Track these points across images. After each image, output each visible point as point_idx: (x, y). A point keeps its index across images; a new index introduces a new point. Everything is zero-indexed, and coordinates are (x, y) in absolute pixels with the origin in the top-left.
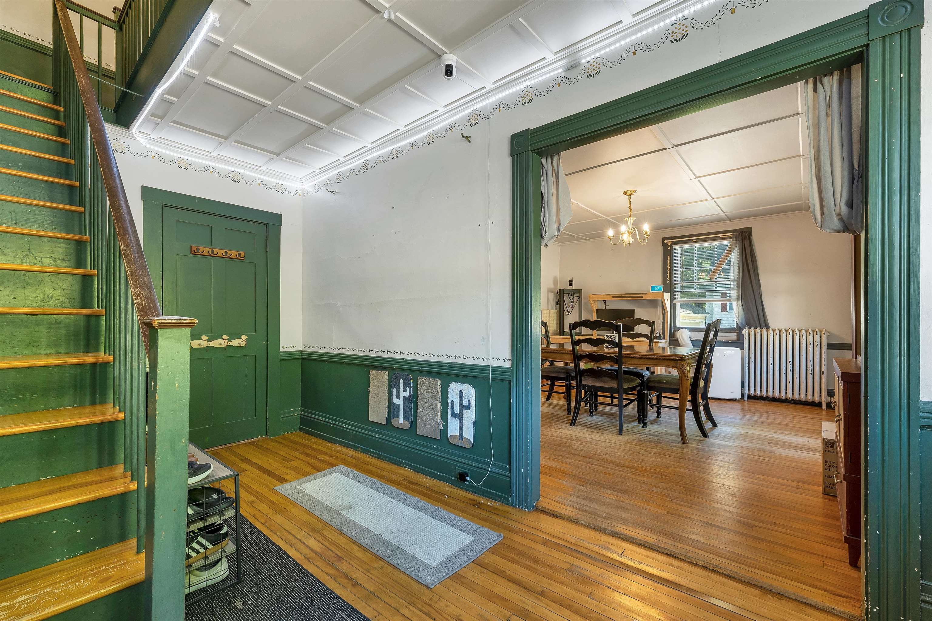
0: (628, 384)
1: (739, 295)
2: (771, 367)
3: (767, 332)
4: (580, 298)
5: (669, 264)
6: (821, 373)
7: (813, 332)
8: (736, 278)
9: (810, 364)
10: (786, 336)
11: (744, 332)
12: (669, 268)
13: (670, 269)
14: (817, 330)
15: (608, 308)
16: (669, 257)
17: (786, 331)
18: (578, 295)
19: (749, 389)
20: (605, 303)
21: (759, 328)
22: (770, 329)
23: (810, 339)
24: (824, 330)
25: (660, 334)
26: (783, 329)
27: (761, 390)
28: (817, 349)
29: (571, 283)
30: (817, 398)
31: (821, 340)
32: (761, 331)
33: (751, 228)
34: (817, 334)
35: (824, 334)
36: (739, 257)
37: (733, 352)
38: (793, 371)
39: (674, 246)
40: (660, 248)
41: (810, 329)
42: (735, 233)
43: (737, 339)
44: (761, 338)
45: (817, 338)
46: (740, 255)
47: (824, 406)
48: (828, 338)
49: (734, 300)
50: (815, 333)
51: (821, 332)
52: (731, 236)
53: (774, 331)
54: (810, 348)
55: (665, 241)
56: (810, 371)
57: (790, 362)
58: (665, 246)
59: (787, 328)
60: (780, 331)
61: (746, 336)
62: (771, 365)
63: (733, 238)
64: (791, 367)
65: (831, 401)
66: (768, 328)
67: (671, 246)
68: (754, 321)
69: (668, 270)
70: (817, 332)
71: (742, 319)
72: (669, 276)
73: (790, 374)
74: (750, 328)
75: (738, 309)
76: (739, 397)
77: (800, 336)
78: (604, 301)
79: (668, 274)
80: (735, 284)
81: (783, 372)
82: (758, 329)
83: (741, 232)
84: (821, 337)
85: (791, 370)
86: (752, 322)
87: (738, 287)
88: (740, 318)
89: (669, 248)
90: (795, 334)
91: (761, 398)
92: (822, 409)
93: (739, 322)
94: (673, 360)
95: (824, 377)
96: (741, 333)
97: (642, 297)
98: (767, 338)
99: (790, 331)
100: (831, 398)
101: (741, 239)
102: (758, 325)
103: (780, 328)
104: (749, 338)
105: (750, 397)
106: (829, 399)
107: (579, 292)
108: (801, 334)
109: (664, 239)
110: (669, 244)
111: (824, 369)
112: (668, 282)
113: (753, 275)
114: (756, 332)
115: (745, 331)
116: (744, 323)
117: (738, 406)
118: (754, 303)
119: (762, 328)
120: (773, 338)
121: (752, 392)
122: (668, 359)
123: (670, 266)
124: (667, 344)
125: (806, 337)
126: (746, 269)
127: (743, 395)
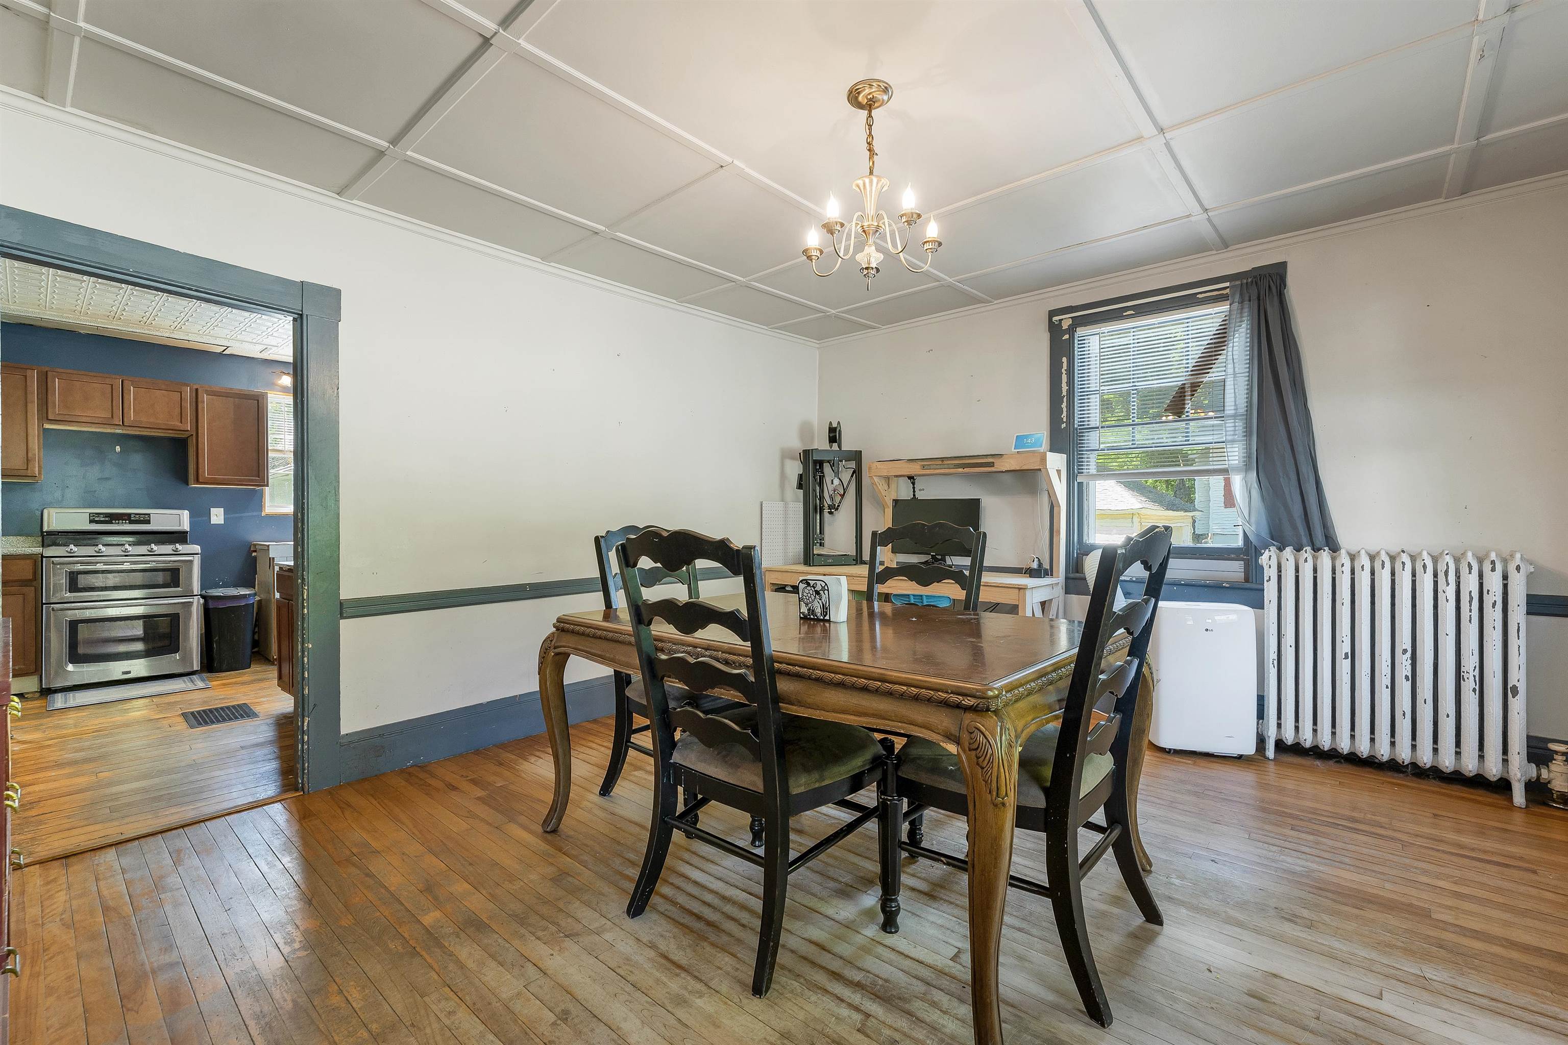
0: (816, 775)
1: (1249, 456)
2: (1344, 666)
3: (1333, 559)
4: (857, 473)
5: (1064, 378)
6: (1508, 691)
7: (1480, 562)
8: (1242, 410)
9: (1470, 662)
10: (1393, 574)
11: (1264, 559)
12: (1065, 388)
13: (1068, 391)
14: (1493, 556)
15: (920, 496)
16: (1064, 360)
17: (1393, 559)
18: (853, 464)
19: (1279, 726)
20: (913, 484)
21: (1309, 549)
22: (1343, 552)
23: (1470, 584)
24: (1518, 556)
25: (1040, 564)
26: (1383, 553)
27: (1315, 731)
28: (1494, 616)
29: (834, 435)
30: (1493, 769)
31: (1505, 586)
32: (1315, 558)
33: (1283, 265)
34: (1493, 570)
35: (1518, 568)
36: (1252, 350)
37: (1233, 617)
38: (1413, 678)
39: (1080, 332)
40: (1045, 337)
41: (1470, 554)
42: (1238, 283)
43: (1247, 580)
44: (1315, 578)
45: (1494, 583)
46: (1252, 342)
47: (1519, 796)
48: (1530, 577)
49: (1237, 470)
50: (1487, 567)
51: (1505, 562)
52: (1228, 291)
53: (1353, 557)
54: (1470, 612)
55: (1055, 319)
56: (1469, 685)
57: (1405, 651)
58: (1054, 329)
59: (1394, 550)
60: (1372, 558)
61: (1270, 573)
62: (1346, 657)
63: (1233, 295)
64: (1409, 668)
65: (1539, 776)
66: (1334, 549)
67: (1072, 330)
68: (1295, 528)
69: (1064, 393)
70: (1493, 562)
71: (1258, 524)
72: (1065, 410)
73: (1404, 689)
74: (1281, 549)
75: (1246, 495)
76: (1249, 749)
77: (1435, 575)
78: (911, 478)
79: (1064, 405)
80: (1240, 425)
81: (1383, 680)
82: (1307, 552)
83: (1255, 277)
84: (1505, 577)
85: (1407, 678)
86: (1288, 531)
87: (1248, 433)
88: (1253, 520)
89: (1067, 337)
90: (1419, 569)
91: (1316, 752)
92: (1511, 805)
93: (1251, 530)
94: (946, 704)
95: (1517, 705)
96: (1257, 561)
97: (991, 465)
98: (1334, 579)
99: (1405, 558)
100: (1539, 770)
101: (1254, 297)
102: (1305, 540)
103: (1373, 549)
104: (1279, 577)
105: (1280, 745)
106: (1532, 771)
107: (857, 456)
108: (1441, 568)
109: (1052, 314)
110: (1065, 325)
111: (1517, 677)
112: (1064, 425)
113: (1291, 397)
114: (1301, 562)
115: (1268, 559)
116: (1265, 533)
117: (1246, 777)
118: (1293, 476)
119: (1316, 549)
120: (1353, 580)
121: (1289, 737)
122: (929, 700)
123: (1068, 384)
124: (1059, 591)
125: (1458, 577)
126: (1272, 386)
127: (1261, 741)
